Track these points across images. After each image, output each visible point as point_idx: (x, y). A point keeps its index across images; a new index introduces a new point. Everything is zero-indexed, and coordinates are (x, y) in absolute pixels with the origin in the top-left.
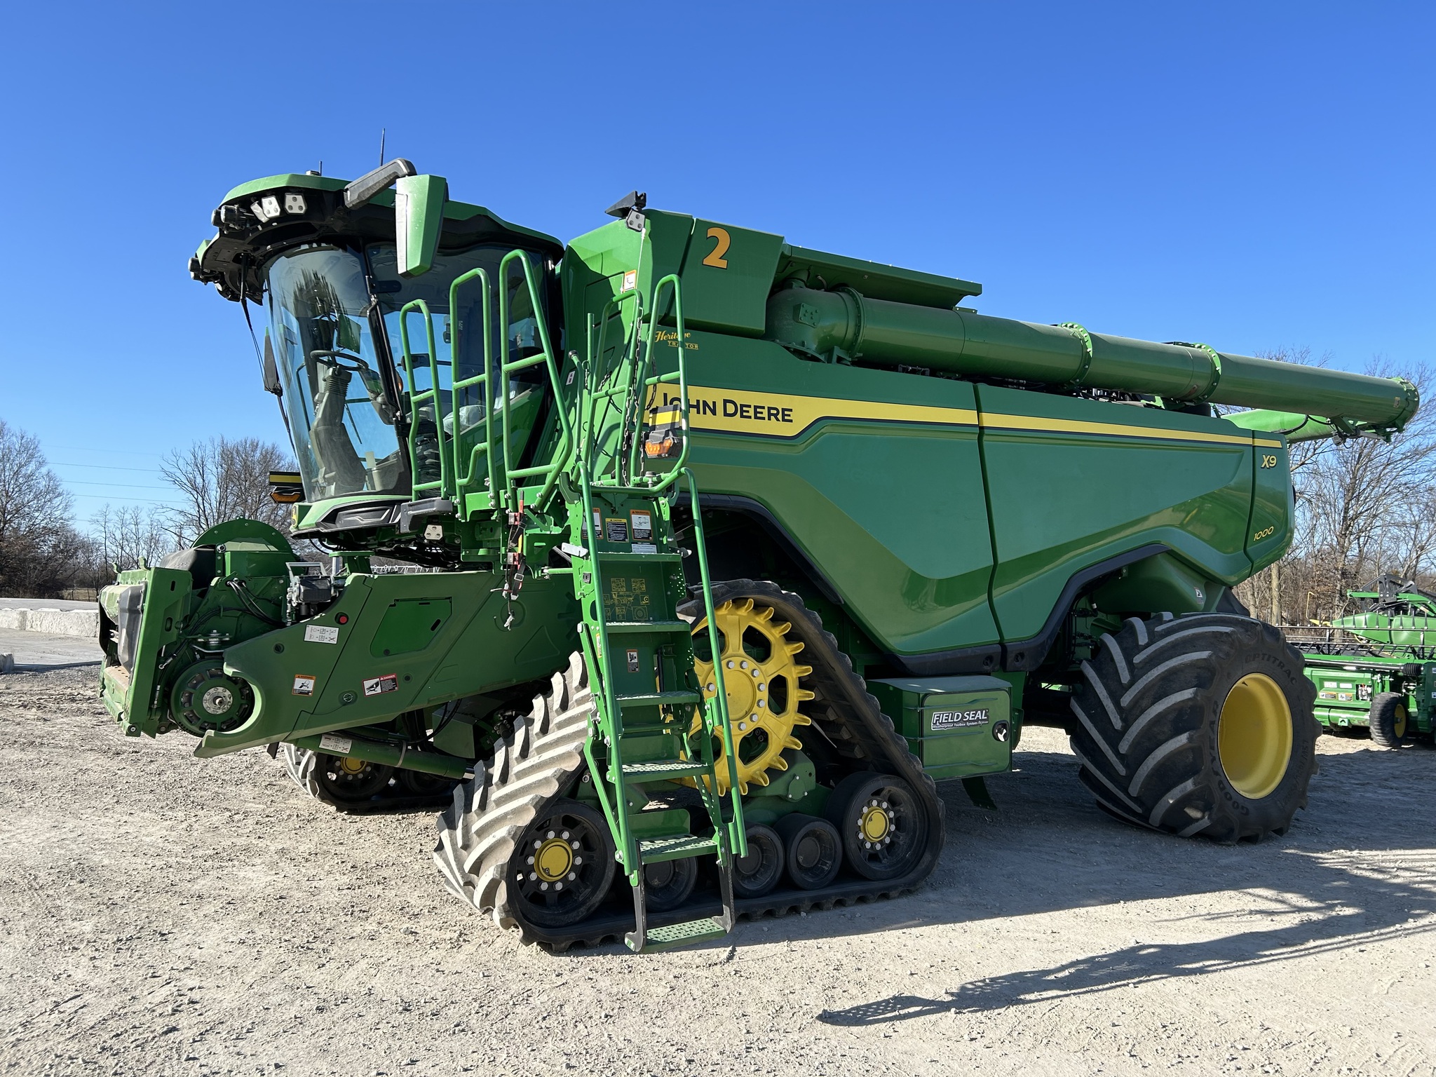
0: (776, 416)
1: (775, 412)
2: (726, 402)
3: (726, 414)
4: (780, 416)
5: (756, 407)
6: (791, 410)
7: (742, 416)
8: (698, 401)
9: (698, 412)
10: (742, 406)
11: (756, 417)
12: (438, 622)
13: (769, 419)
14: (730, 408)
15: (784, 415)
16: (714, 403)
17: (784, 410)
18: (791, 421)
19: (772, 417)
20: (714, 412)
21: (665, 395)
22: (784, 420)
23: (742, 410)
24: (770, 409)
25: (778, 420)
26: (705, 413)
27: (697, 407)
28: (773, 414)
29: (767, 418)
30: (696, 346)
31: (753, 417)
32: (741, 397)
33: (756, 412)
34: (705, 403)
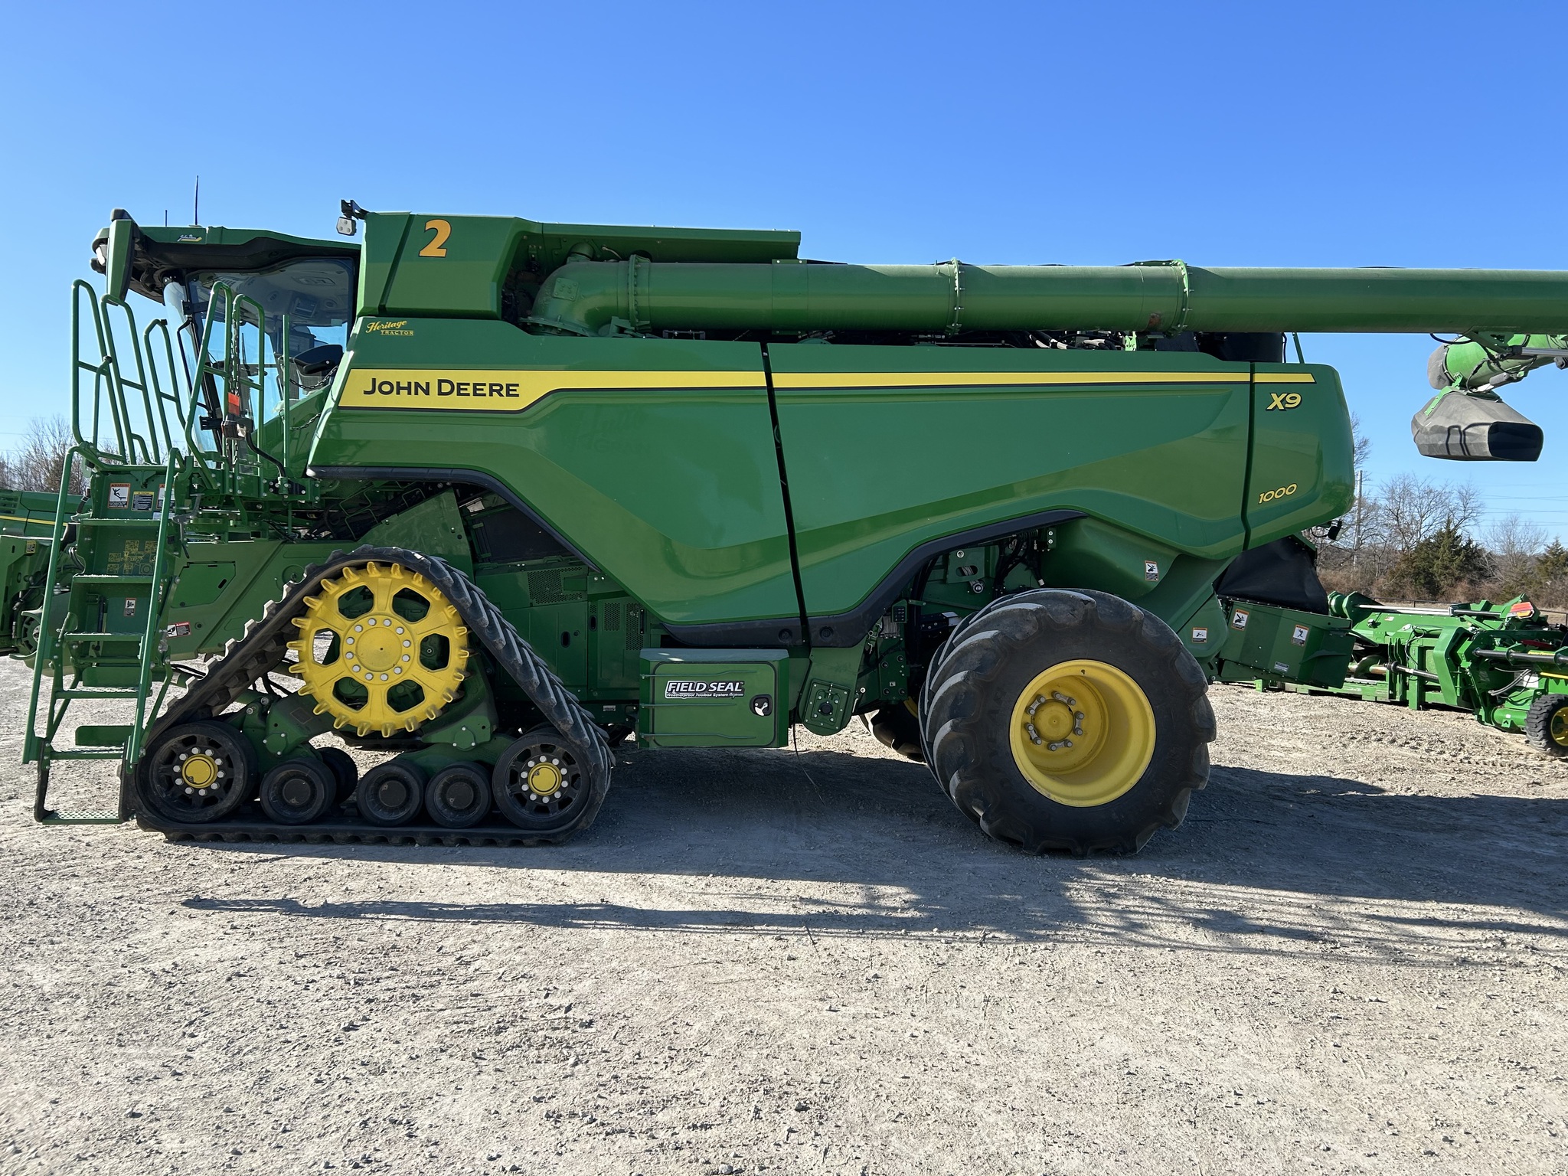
0: (499, 392)
1: (498, 388)
2: (440, 382)
3: (440, 393)
4: (504, 392)
5: (475, 385)
6: (517, 385)
7: (459, 394)
8: (409, 384)
9: (409, 393)
10: (459, 384)
11: (475, 394)
12: (224, 581)
13: (491, 395)
14: (446, 387)
15: (508, 390)
16: (428, 384)
17: (508, 385)
18: (517, 395)
19: (495, 393)
20: (427, 392)
21: (374, 380)
22: (508, 395)
23: (459, 389)
24: (491, 385)
25: (501, 395)
26: (416, 393)
27: (409, 388)
28: (495, 390)
29: (488, 394)
30: (411, 333)
31: (472, 394)
32: (457, 376)
33: (475, 389)
34: (417, 385)
